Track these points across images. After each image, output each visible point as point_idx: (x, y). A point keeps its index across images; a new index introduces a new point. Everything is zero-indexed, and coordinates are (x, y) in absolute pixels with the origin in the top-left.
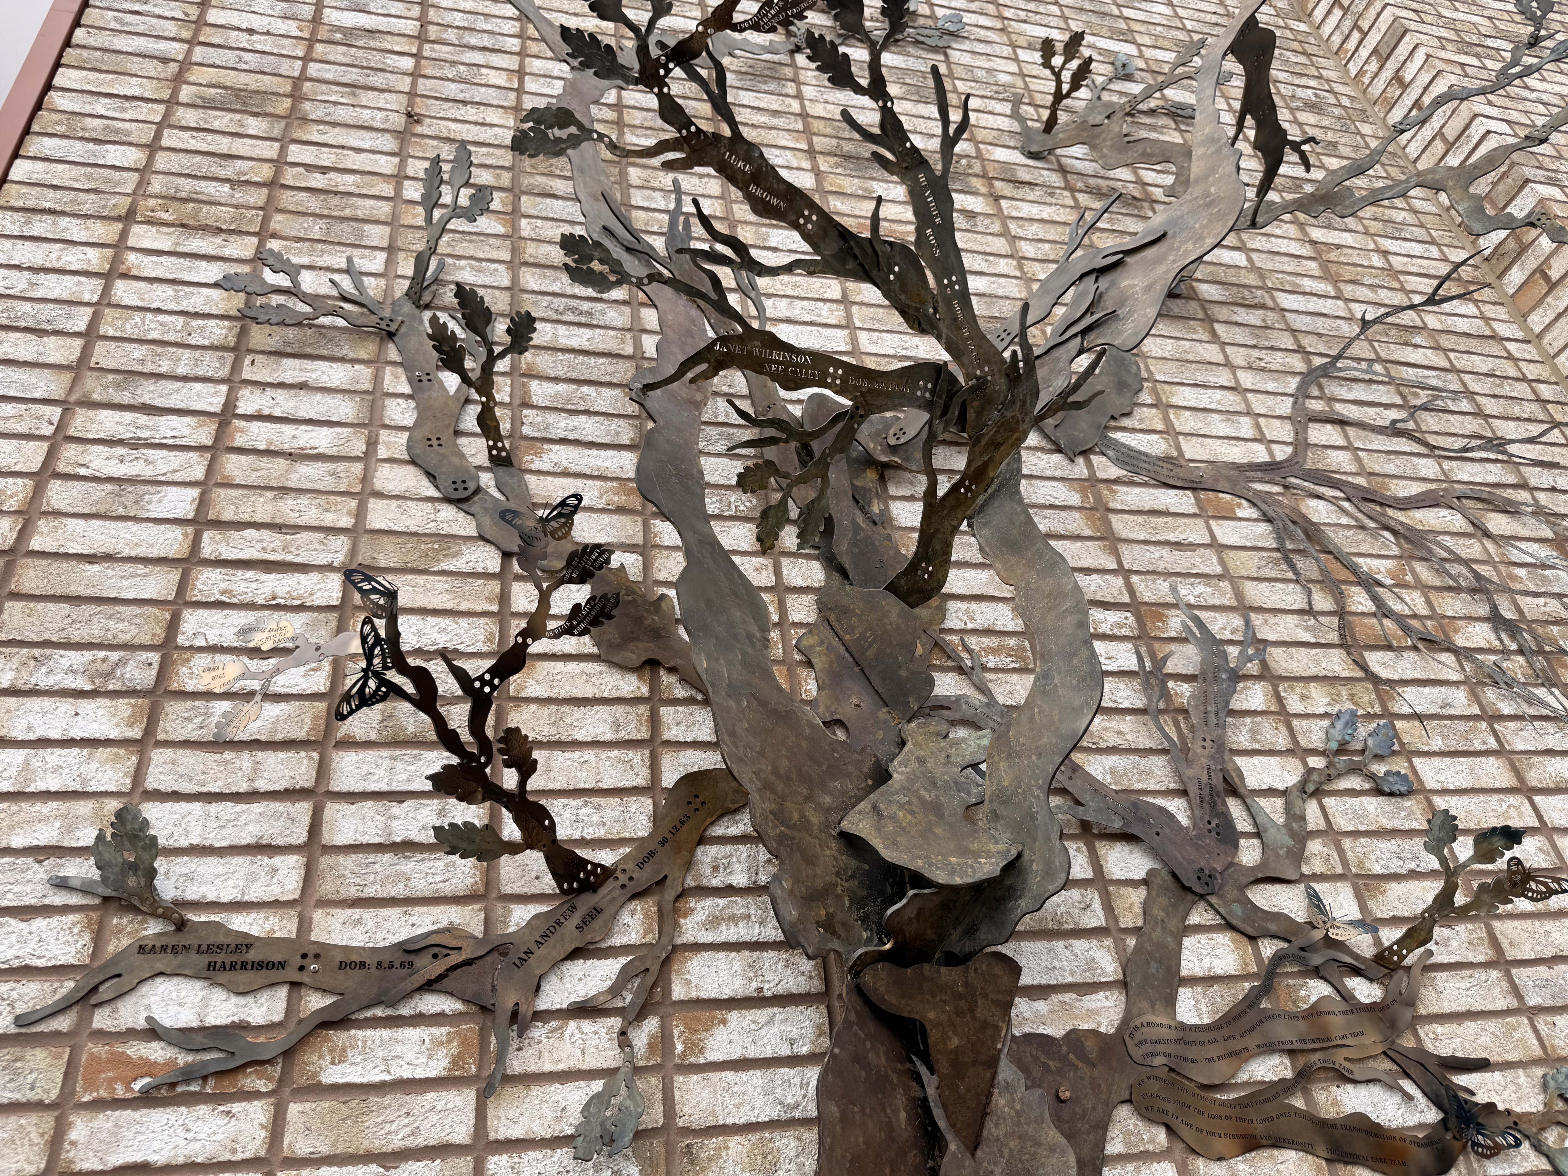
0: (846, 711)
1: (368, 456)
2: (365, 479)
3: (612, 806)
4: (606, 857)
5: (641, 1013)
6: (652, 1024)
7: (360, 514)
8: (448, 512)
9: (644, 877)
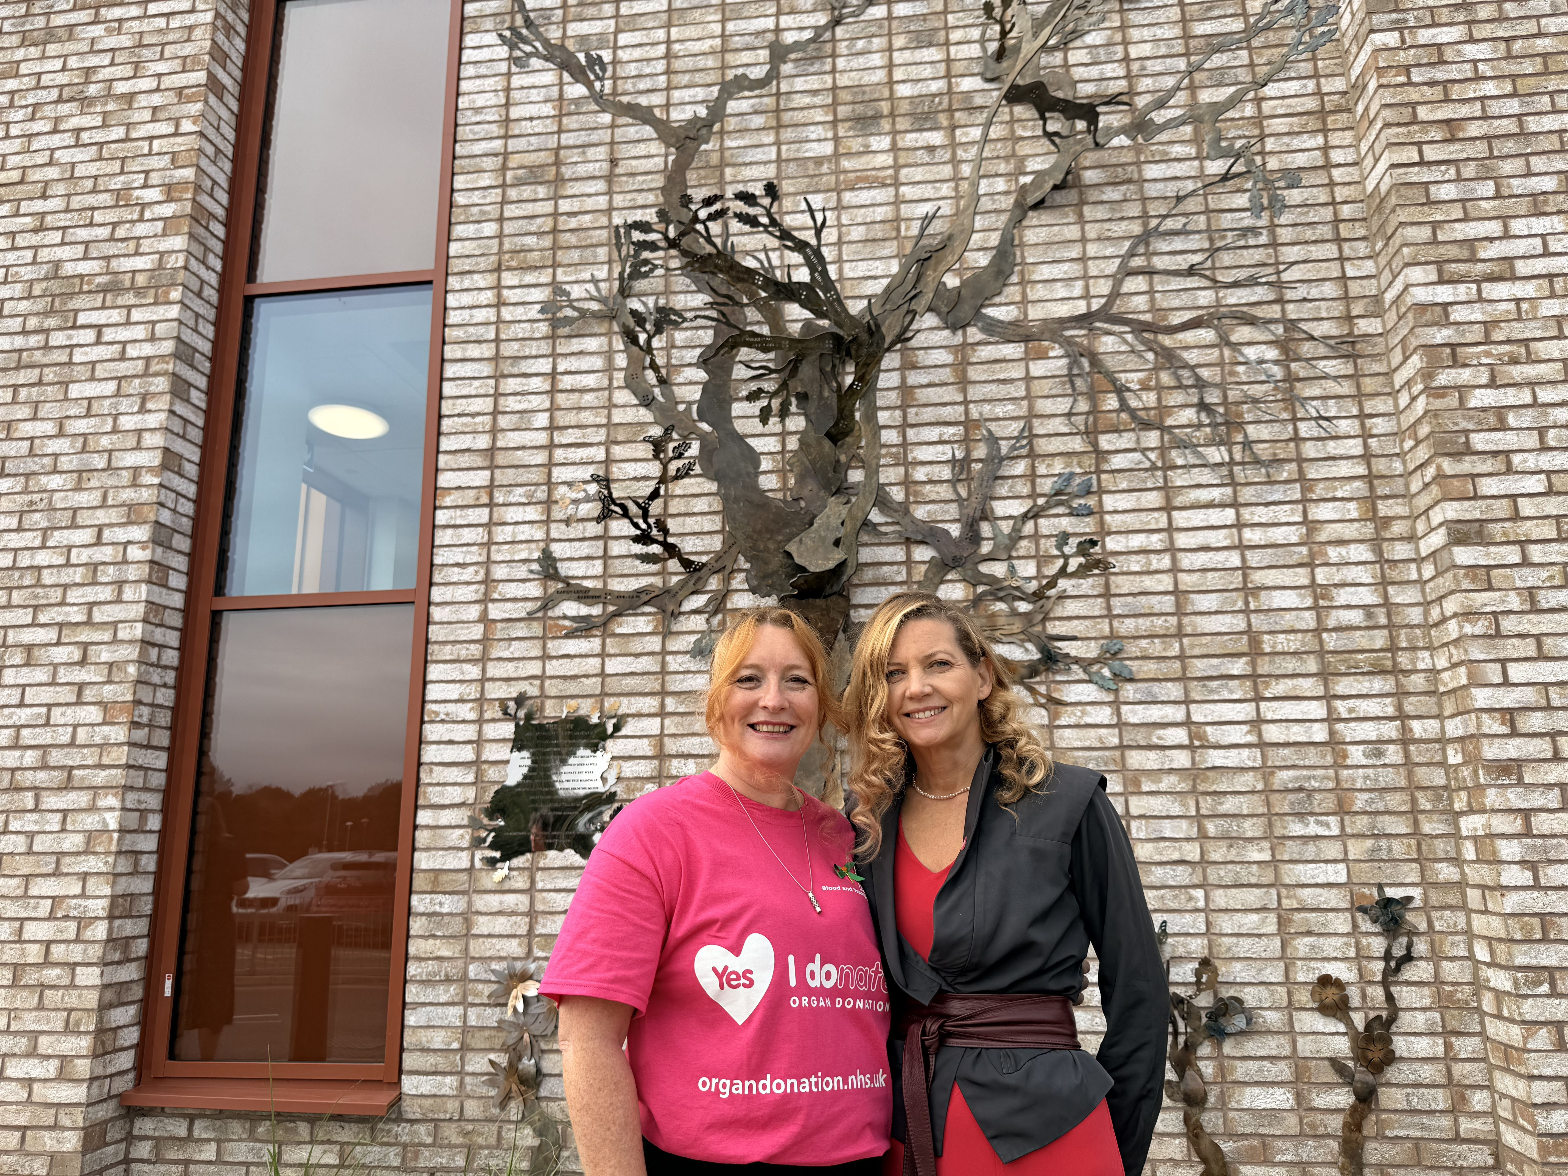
0: (806, 493)
1: (610, 387)
2: (610, 399)
3: (707, 539)
4: (704, 559)
5: (716, 613)
6: (720, 617)
7: (609, 416)
8: (643, 411)
9: (718, 566)
